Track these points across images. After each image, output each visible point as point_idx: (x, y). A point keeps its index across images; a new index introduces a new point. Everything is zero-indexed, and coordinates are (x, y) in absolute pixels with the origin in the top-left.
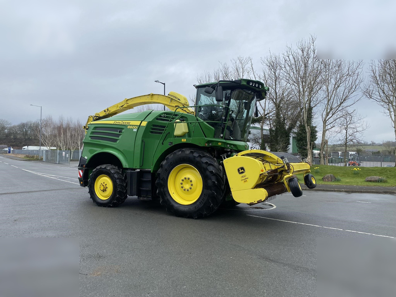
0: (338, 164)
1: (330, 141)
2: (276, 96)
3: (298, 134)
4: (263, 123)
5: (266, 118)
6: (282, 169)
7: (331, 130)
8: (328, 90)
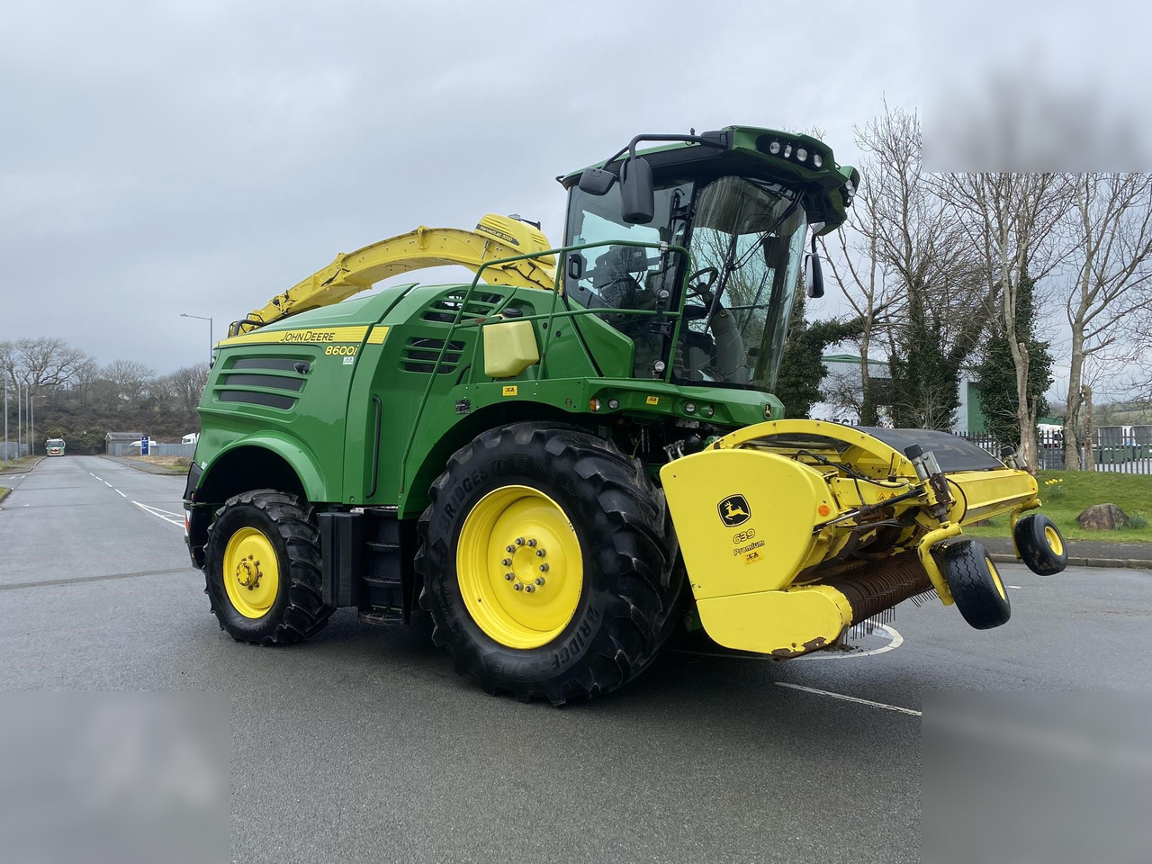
0: (1123, 466)
1: (1099, 390)
2: (907, 248)
3: (983, 371)
4: (867, 338)
5: (875, 322)
6: (915, 502)
7: (1101, 353)
8: (1086, 219)
